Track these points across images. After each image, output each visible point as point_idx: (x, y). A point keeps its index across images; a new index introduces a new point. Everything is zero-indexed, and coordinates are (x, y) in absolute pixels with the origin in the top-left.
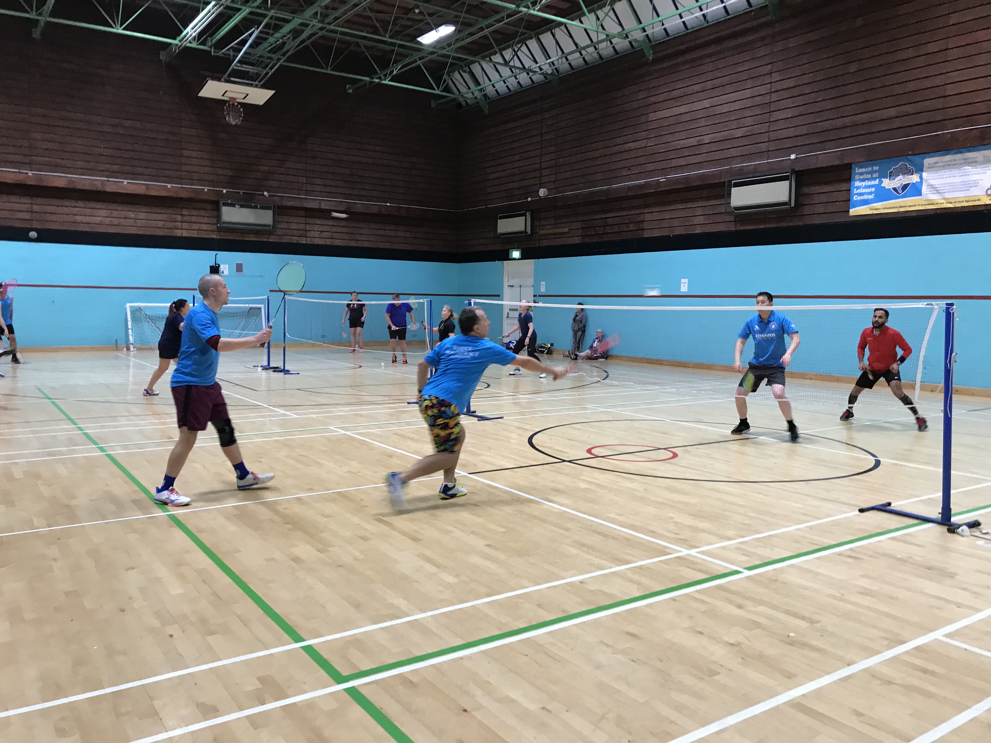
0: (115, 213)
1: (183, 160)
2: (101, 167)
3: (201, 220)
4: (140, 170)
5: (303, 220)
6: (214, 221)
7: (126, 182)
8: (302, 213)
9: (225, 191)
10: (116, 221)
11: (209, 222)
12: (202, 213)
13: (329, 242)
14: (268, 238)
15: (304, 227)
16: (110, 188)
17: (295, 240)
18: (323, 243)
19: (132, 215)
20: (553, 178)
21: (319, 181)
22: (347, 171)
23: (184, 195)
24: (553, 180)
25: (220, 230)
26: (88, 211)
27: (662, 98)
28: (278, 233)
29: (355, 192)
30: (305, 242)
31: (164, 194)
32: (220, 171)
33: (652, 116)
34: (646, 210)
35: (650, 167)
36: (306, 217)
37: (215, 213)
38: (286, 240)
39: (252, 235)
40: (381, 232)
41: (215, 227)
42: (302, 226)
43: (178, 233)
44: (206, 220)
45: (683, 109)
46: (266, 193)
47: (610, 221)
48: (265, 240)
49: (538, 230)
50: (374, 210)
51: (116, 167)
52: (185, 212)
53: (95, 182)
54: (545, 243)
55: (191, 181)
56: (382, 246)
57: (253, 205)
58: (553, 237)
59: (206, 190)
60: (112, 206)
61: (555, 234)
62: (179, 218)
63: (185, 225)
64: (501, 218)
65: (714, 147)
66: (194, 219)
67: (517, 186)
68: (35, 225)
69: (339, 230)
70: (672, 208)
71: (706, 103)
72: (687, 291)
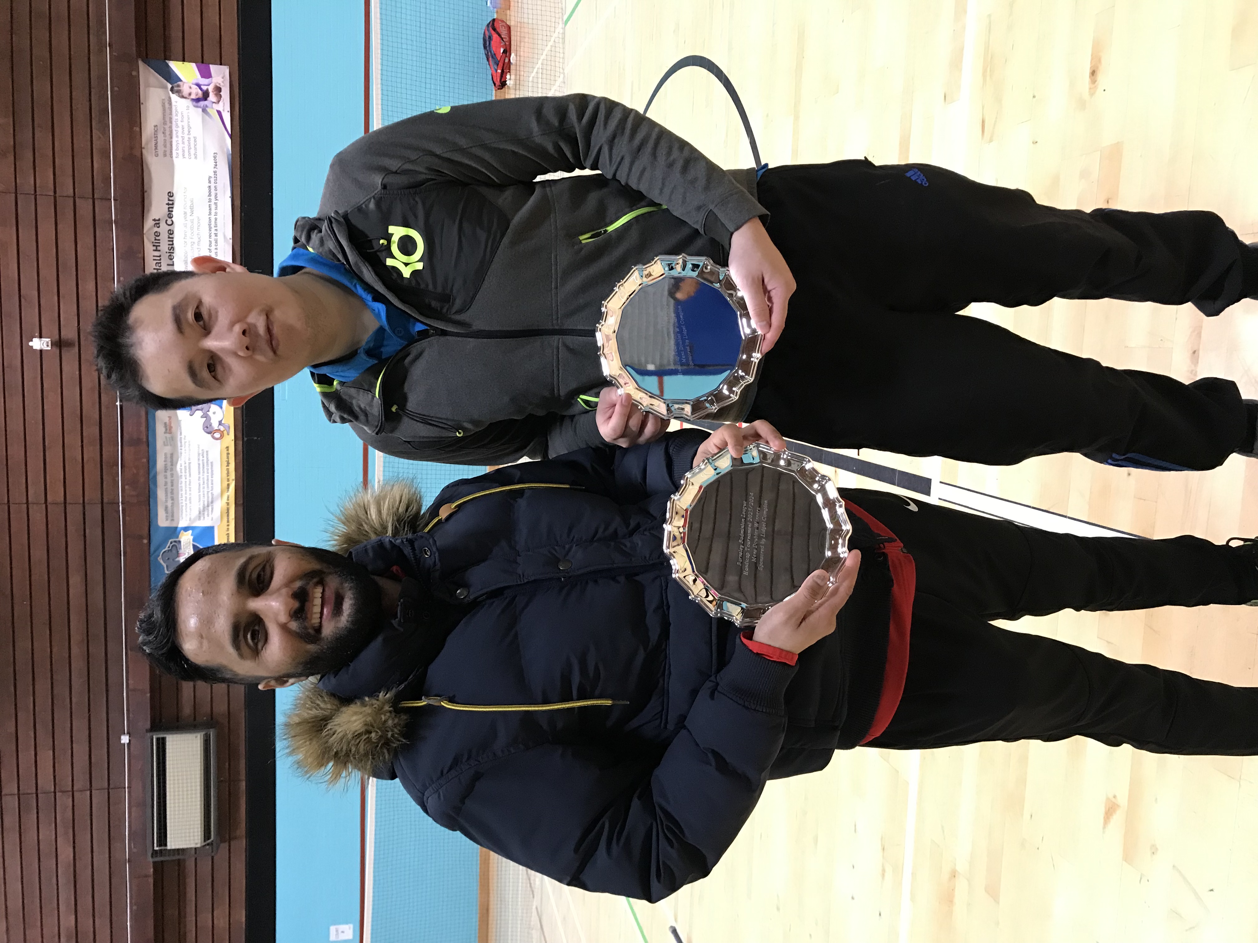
72: (351, 926)
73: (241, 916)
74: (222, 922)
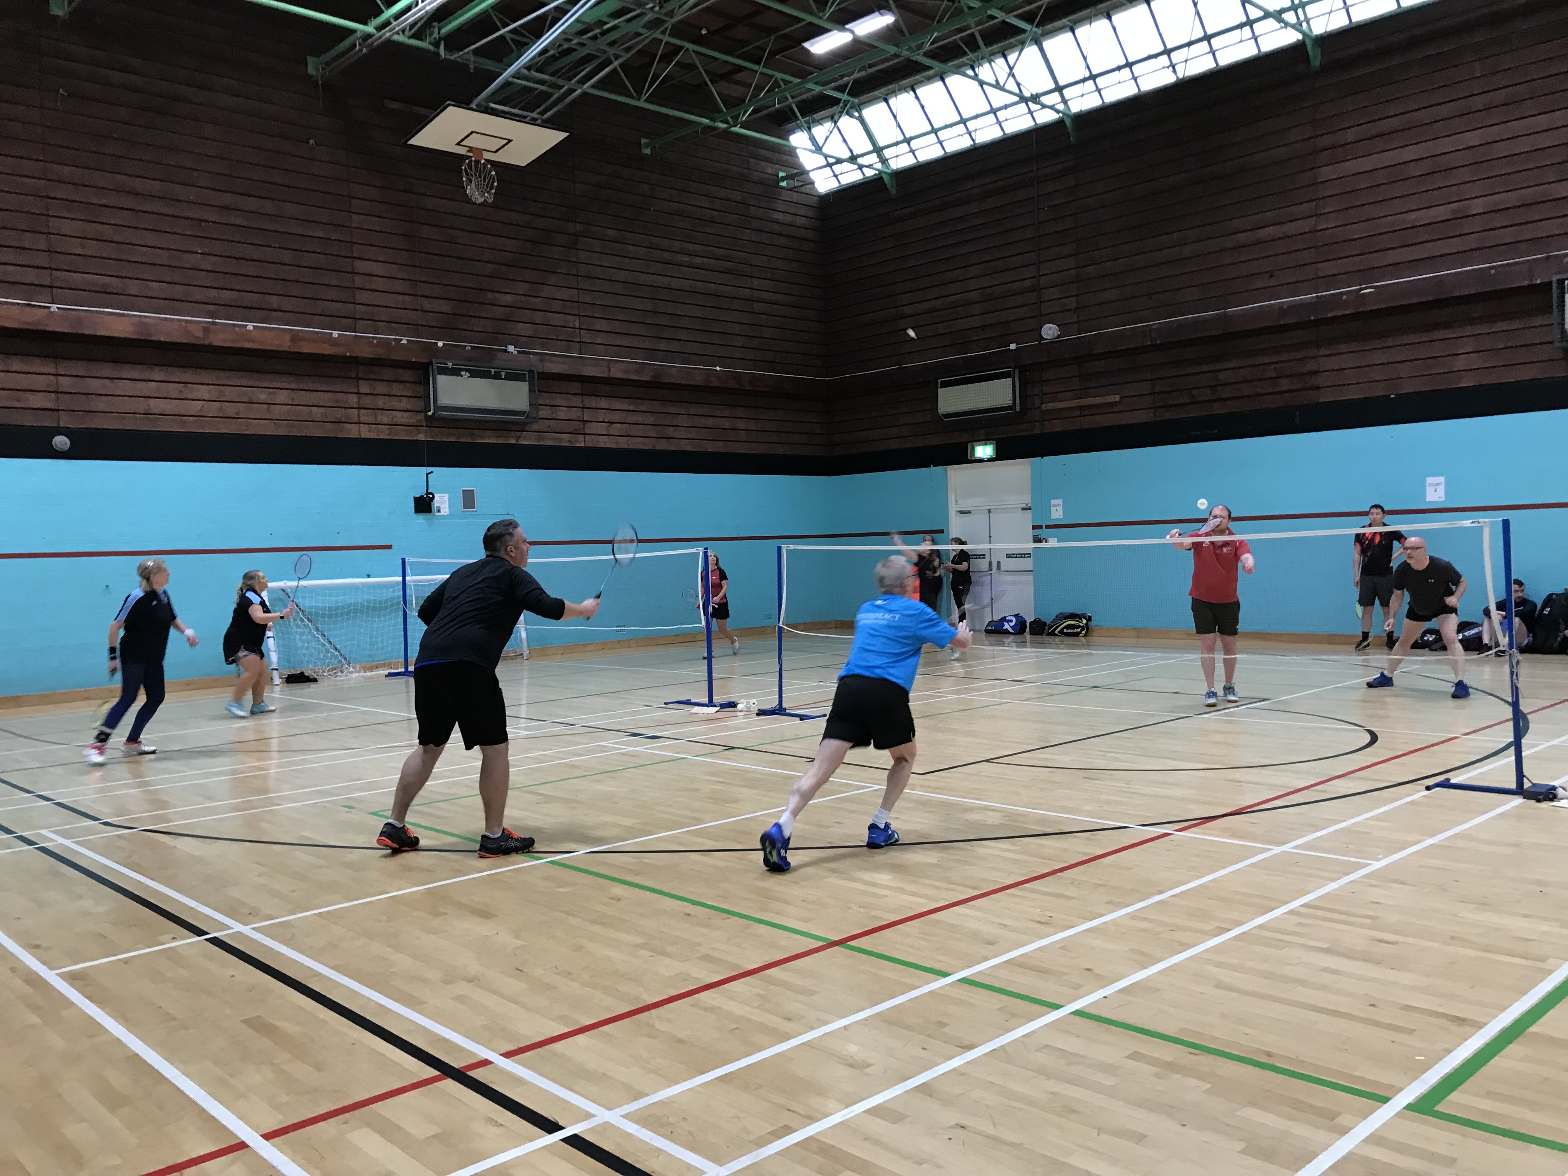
0: (230, 393)
1: (358, 281)
2: (199, 294)
3: (394, 403)
4: (274, 301)
5: (577, 401)
6: (419, 404)
7: (250, 326)
8: (576, 387)
9: (440, 344)
10: (230, 409)
11: (409, 407)
12: (396, 389)
13: (622, 443)
14: (518, 438)
15: (580, 414)
16: (218, 340)
17: (565, 440)
18: (614, 446)
19: (263, 396)
20: (1072, 303)
21: (602, 325)
22: (649, 305)
23: (366, 352)
24: (1074, 306)
25: (432, 422)
26: (173, 390)
27: (1351, 135)
28: (535, 427)
29: (663, 346)
30: (582, 445)
31: (326, 349)
32: (427, 304)
33: (1327, 173)
34: (1323, 352)
35: (1327, 268)
36: (582, 394)
37: (420, 389)
38: (549, 441)
39: (488, 433)
40: (710, 422)
41: (421, 416)
42: (575, 414)
43: (353, 431)
44: (404, 404)
45: (1408, 154)
46: (511, 348)
47: (1223, 377)
48: (513, 441)
49: (1037, 404)
50: (699, 380)
51: (226, 295)
52: (364, 388)
53: (191, 328)
54: (1057, 426)
55: (374, 323)
56: (711, 447)
57: (493, 370)
58: (1077, 413)
59: (404, 342)
60: (224, 377)
61: (1081, 408)
62: (353, 399)
63: (365, 416)
64: (945, 385)
65: (1499, 220)
66: (381, 402)
67: (977, 325)
68: (65, 421)
69: (639, 418)
70: (1390, 342)
71: (1473, 138)
72: (1443, 499)
73: (1467, 382)
74: (1460, 363)
